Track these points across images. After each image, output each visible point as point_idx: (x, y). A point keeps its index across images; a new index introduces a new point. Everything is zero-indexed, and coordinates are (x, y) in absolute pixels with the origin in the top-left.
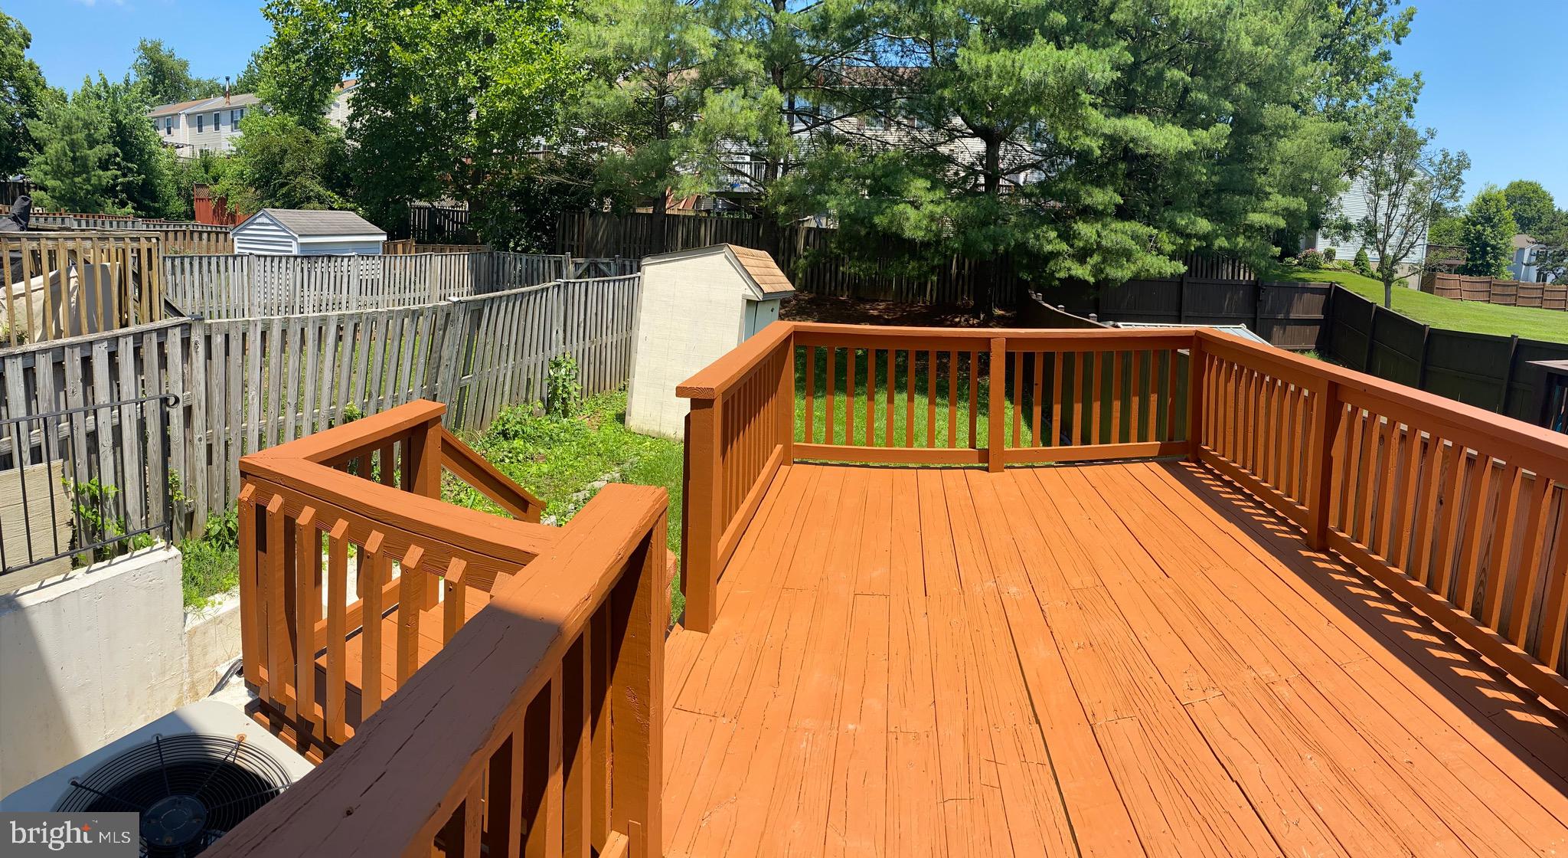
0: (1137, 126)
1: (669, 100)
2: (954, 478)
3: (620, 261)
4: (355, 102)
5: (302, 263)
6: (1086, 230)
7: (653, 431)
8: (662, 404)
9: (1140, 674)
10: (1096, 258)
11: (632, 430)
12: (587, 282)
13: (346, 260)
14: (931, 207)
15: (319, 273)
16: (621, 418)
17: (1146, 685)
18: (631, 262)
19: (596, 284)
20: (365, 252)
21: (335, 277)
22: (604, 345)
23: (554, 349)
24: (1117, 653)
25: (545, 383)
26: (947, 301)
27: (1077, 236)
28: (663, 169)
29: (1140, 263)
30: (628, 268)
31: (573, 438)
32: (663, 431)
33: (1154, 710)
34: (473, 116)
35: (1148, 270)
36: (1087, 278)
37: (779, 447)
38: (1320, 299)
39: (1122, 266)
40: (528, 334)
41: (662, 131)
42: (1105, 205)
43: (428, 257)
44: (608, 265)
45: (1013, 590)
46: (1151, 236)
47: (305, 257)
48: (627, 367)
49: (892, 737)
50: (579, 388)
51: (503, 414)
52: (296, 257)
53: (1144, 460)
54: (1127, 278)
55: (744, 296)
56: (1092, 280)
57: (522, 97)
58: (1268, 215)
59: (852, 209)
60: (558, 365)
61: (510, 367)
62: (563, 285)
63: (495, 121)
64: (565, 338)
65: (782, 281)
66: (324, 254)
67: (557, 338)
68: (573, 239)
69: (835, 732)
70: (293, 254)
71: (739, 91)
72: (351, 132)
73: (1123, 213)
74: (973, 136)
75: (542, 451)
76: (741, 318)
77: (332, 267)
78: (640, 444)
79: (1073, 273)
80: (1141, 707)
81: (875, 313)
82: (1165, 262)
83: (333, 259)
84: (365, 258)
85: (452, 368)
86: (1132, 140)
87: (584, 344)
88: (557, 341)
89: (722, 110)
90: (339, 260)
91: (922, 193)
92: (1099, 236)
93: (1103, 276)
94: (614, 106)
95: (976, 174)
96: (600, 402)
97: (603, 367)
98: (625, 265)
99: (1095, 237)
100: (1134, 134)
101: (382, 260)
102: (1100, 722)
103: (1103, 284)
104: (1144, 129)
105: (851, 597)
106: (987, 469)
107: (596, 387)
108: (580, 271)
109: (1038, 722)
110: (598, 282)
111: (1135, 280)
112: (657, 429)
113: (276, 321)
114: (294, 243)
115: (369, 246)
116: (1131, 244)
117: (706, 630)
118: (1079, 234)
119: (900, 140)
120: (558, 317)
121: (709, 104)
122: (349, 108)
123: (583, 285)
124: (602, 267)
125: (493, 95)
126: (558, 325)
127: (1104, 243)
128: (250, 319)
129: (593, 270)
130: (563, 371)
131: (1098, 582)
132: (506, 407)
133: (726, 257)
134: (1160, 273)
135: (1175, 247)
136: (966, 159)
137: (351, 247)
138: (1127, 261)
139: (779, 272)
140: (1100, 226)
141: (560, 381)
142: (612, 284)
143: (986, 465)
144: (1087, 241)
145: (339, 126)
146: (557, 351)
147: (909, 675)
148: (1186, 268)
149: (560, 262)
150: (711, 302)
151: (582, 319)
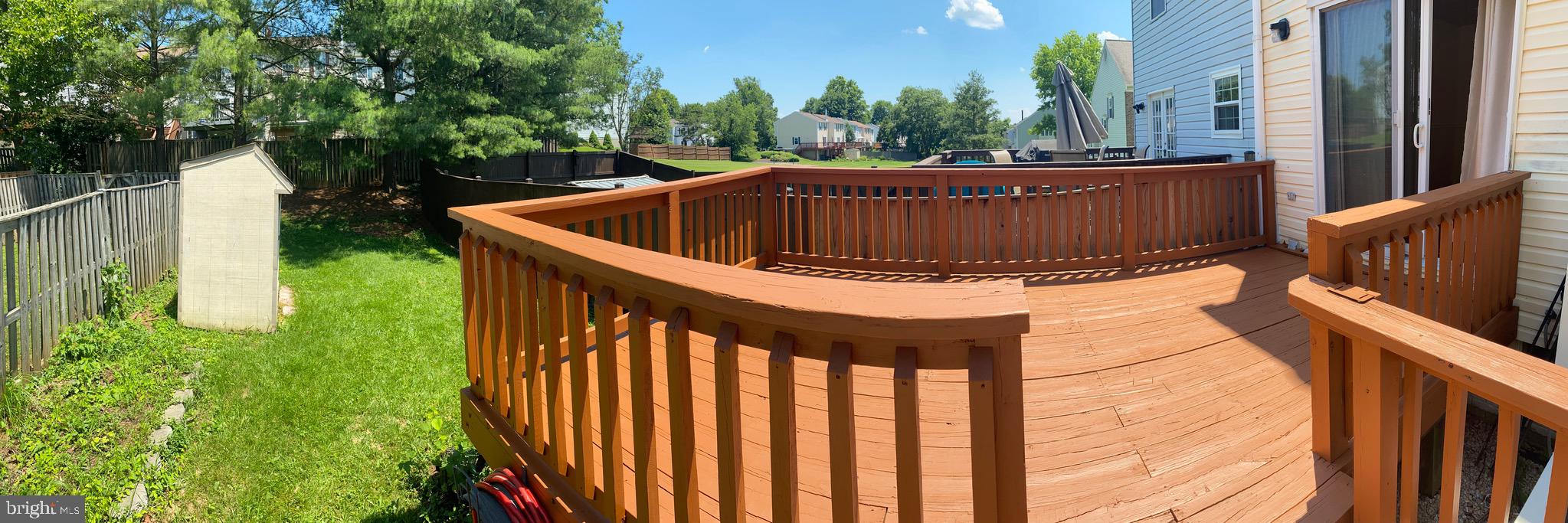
6: (475, 123)
8: (209, 298)
11: (184, 325)
12: (127, 190)
16: (172, 309)
18: (148, 175)
19: (134, 191)
23: (104, 256)
25: (100, 291)
26: (362, 182)
29: (514, 144)
30: (146, 179)
32: (214, 323)
35: (523, 148)
36: (480, 156)
38: (611, 161)
39: (504, 146)
42: (485, 105)
44: (130, 178)
46: (517, 125)
50: (130, 289)
51: (63, 336)
55: (276, 191)
60: (110, 272)
61: (64, 284)
62: (105, 194)
64: (113, 244)
67: (106, 245)
68: (99, 162)
75: (108, 366)
76: (275, 212)
78: (195, 338)
79: (469, 153)
81: (319, 197)
82: (530, 142)
87: (130, 247)
88: (107, 249)
92: (485, 127)
93: (493, 153)
97: (146, 264)
99: (480, 127)
108: (110, 184)
110: (136, 189)
112: (206, 321)
116: (507, 131)
118: (470, 126)
120: (104, 224)
123: (124, 193)
124: (127, 180)
126: (105, 233)
127: (488, 131)
129: (120, 182)
130: (115, 277)
132: (65, 328)
133: (257, 156)
135: (534, 131)
138: (508, 142)
140: (483, 120)
141: (113, 287)
142: (146, 191)
144: (476, 130)
146: (107, 256)
148: (543, 145)
149: (93, 178)
150: (246, 199)
151: (126, 225)
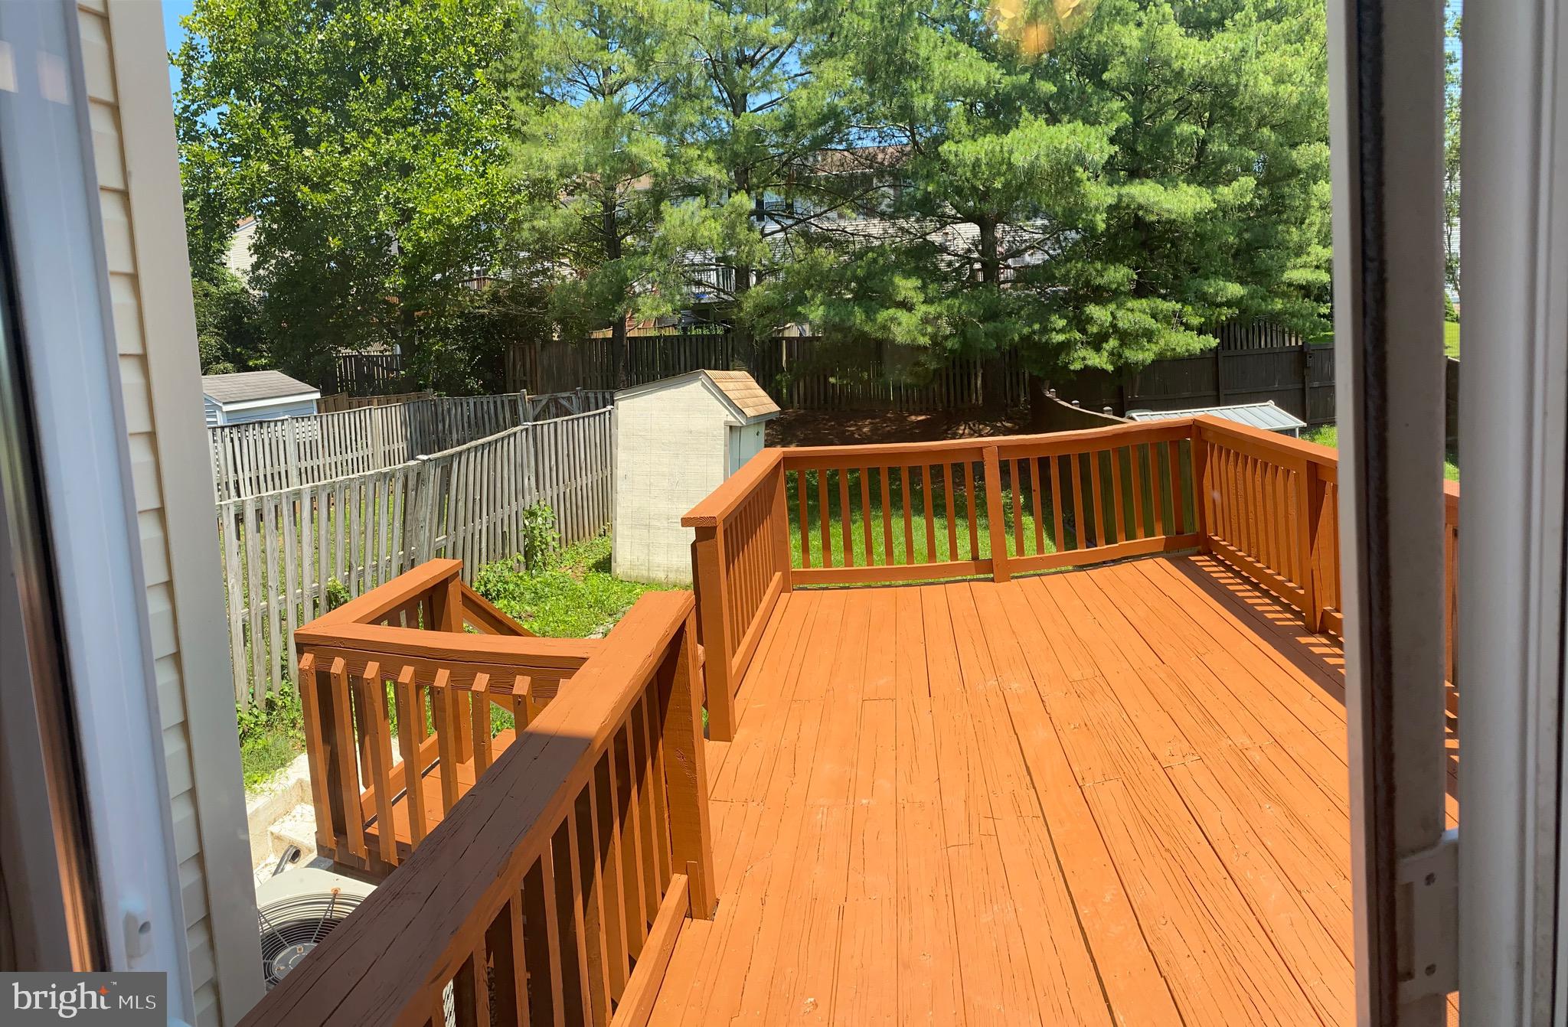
0: (1146, 193)
1: (620, 213)
2: (959, 592)
3: (583, 394)
4: (257, 248)
5: (231, 433)
6: (1099, 313)
7: (642, 577)
8: (648, 546)
9: (1128, 745)
10: (1112, 343)
11: (619, 578)
12: (556, 422)
13: (279, 424)
14: (924, 308)
15: (251, 442)
16: (605, 565)
17: (1132, 753)
18: (596, 394)
19: (565, 423)
20: (298, 413)
21: (270, 444)
22: (579, 488)
23: (527, 497)
24: (1109, 730)
25: (521, 534)
27: (1090, 320)
28: (620, 292)
29: (1162, 342)
30: (593, 400)
31: (559, 592)
32: (653, 575)
33: (1138, 773)
34: (394, 249)
35: (1175, 349)
36: (1104, 366)
37: (778, 574)
39: (1142, 349)
40: (499, 485)
41: (614, 248)
42: (1118, 283)
43: (368, 411)
44: (569, 399)
45: (1015, 686)
46: (1174, 312)
47: (234, 426)
48: (605, 510)
49: (900, 806)
50: (557, 537)
51: (483, 573)
52: (223, 428)
53: (1153, 555)
54: (1149, 361)
55: (726, 423)
56: (1110, 368)
57: (450, 227)
58: (1308, 270)
59: (837, 319)
60: (532, 514)
61: (484, 521)
62: (531, 429)
63: (422, 253)
64: (537, 485)
65: (766, 402)
66: (254, 420)
67: (529, 484)
68: (524, 374)
69: (851, 806)
70: (219, 424)
71: (699, 201)
72: (256, 281)
73: (1141, 291)
74: (963, 221)
75: (528, 608)
76: (725, 446)
77: (266, 434)
78: (630, 591)
79: (1089, 363)
80: (1126, 770)
82: (1192, 338)
83: (265, 425)
84: (300, 420)
85: (427, 531)
86: (1140, 207)
87: (558, 489)
88: (530, 489)
89: (683, 223)
90: (272, 424)
91: (912, 293)
92: (1114, 317)
93: (1122, 361)
94: (561, 228)
95: (971, 261)
96: (581, 550)
97: (580, 512)
98: (588, 398)
99: (1110, 319)
100: (1141, 200)
101: (319, 420)
102: (1088, 786)
103: (1124, 369)
104: (1152, 194)
105: (860, 703)
106: (992, 580)
107: (572, 536)
108: (539, 409)
109: (1034, 788)
110: (567, 421)
111: (1160, 362)
112: (645, 573)
113: (248, 502)
114: (218, 413)
115: (305, 406)
116: (1151, 323)
117: (729, 739)
118: (1092, 318)
119: (886, 232)
120: (529, 461)
121: (667, 218)
122: (251, 256)
123: (552, 425)
124: (564, 403)
125: (418, 227)
126: (529, 471)
127: (1120, 324)
128: (222, 503)
129: (554, 408)
130: (539, 520)
131: (1098, 673)
132: (484, 566)
133: (703, 384)
134: (1188, 350)
135: (1203, 320)
136: (960, 246)
137: (281, 410)
138: (1148, 342)
139: (761, 392)
140: (1114, 306)
141: (536, 532)
142: (581, 422)
143: (992, 575)
144: (1101, 325)
145: (239, 274)
146: (530, 499)
147: (914, 760)
148: (1218, 340)
149: (515, 401)
150: (691, 432)
151: (553, 462)
